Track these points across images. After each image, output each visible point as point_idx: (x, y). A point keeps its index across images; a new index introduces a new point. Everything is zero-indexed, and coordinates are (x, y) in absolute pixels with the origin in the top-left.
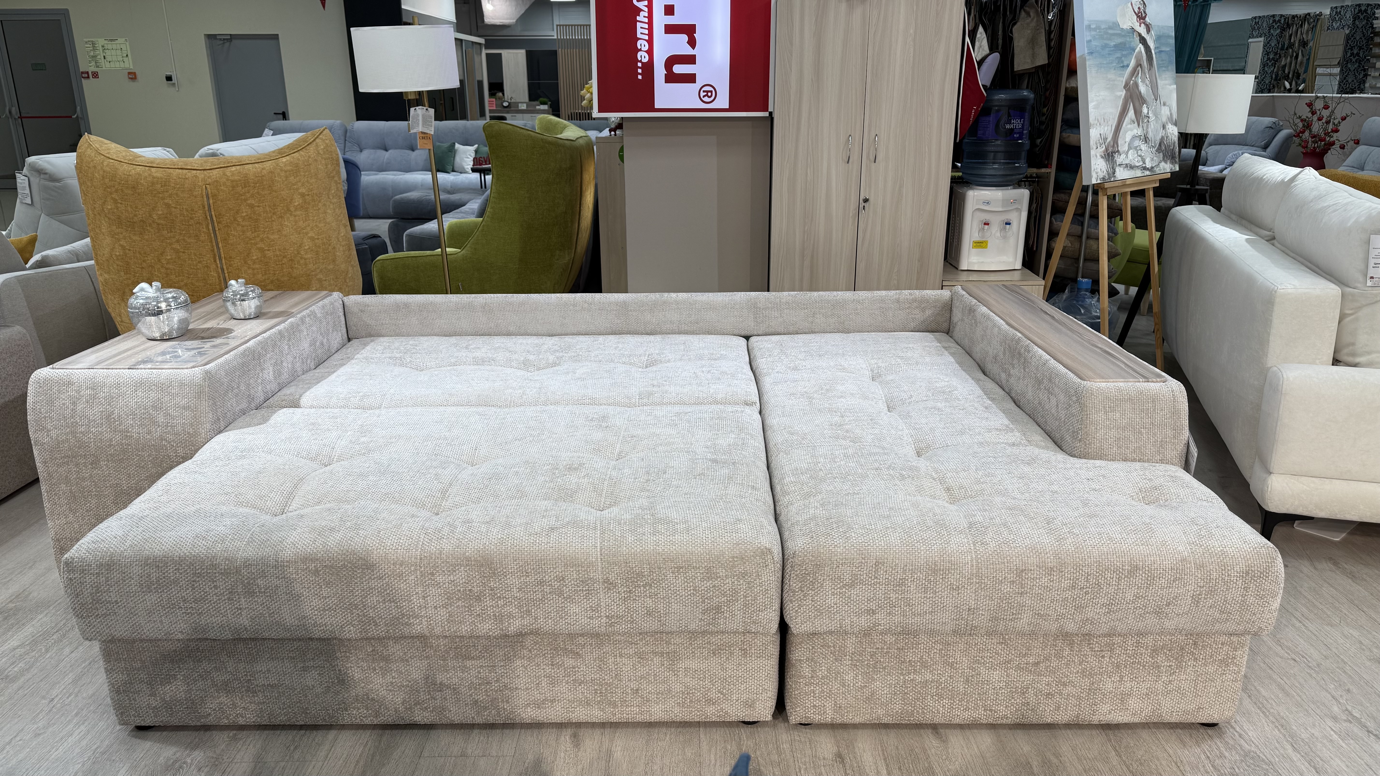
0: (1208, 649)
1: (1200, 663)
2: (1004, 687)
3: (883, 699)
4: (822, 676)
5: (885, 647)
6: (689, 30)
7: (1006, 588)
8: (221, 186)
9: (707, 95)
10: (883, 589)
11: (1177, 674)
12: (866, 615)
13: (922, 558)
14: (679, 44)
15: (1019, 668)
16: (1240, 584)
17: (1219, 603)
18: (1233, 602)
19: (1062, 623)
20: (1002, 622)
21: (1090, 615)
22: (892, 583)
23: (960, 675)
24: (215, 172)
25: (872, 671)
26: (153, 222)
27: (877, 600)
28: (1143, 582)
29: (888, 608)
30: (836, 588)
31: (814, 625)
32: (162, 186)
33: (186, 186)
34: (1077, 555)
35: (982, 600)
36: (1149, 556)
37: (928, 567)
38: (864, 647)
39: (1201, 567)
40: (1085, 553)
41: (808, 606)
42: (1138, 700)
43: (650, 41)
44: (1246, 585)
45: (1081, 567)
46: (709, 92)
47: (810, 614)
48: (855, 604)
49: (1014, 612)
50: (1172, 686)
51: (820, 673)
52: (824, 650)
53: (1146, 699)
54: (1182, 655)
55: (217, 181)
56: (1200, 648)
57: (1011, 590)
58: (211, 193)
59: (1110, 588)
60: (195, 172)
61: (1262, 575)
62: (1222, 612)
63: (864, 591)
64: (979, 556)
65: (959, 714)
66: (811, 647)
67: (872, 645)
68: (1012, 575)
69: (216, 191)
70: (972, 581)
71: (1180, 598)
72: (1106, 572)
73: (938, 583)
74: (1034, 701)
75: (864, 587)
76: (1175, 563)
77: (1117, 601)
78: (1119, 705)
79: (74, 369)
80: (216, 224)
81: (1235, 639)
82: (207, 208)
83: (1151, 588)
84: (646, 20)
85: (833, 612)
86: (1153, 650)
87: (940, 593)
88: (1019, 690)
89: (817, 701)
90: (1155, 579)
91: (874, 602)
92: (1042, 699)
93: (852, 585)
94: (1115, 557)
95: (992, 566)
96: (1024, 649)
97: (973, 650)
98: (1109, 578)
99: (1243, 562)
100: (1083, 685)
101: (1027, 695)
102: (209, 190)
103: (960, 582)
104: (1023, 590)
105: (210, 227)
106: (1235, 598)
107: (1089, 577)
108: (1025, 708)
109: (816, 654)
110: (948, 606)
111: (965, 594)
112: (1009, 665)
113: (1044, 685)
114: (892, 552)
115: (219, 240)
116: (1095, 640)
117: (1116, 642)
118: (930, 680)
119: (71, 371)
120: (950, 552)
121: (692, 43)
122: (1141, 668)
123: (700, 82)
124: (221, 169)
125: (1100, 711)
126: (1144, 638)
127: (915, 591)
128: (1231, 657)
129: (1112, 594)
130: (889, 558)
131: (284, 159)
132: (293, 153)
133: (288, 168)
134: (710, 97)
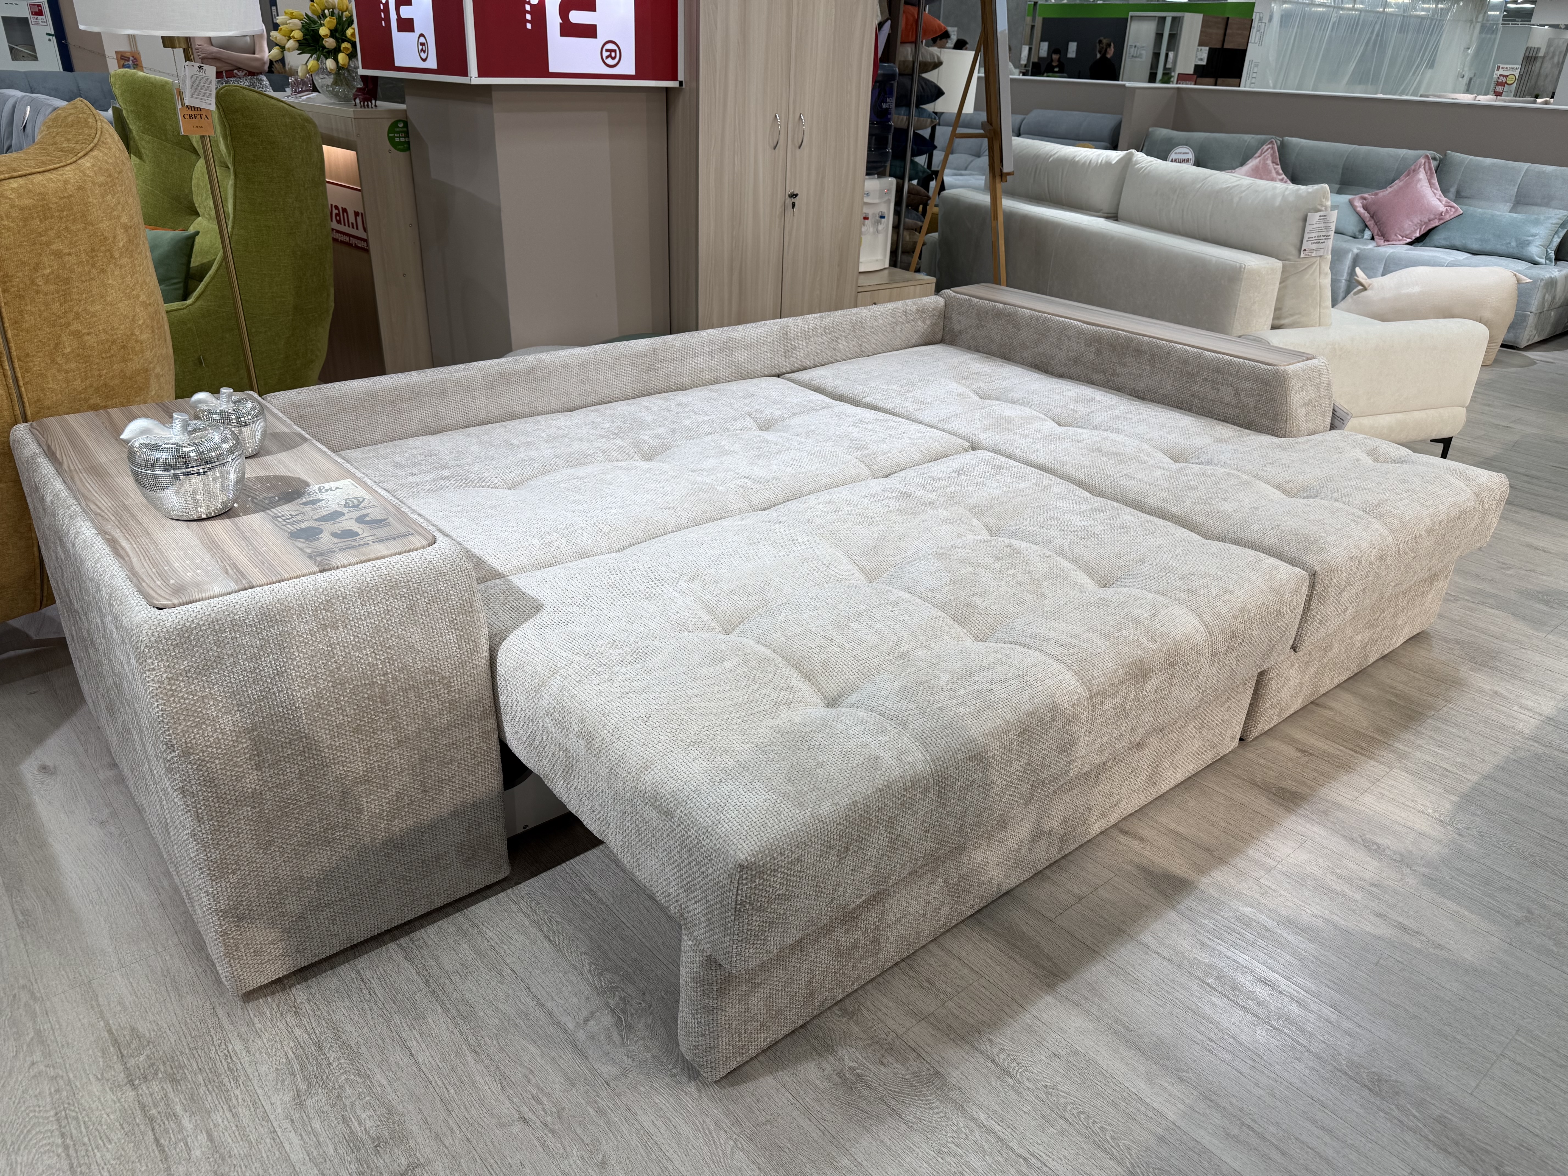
9: (610, 56)
46: (612, 52)
123: (601, 36)
131: (86, 163)
132: (91, 150)
133: (101, 179)
134: (613, 58)
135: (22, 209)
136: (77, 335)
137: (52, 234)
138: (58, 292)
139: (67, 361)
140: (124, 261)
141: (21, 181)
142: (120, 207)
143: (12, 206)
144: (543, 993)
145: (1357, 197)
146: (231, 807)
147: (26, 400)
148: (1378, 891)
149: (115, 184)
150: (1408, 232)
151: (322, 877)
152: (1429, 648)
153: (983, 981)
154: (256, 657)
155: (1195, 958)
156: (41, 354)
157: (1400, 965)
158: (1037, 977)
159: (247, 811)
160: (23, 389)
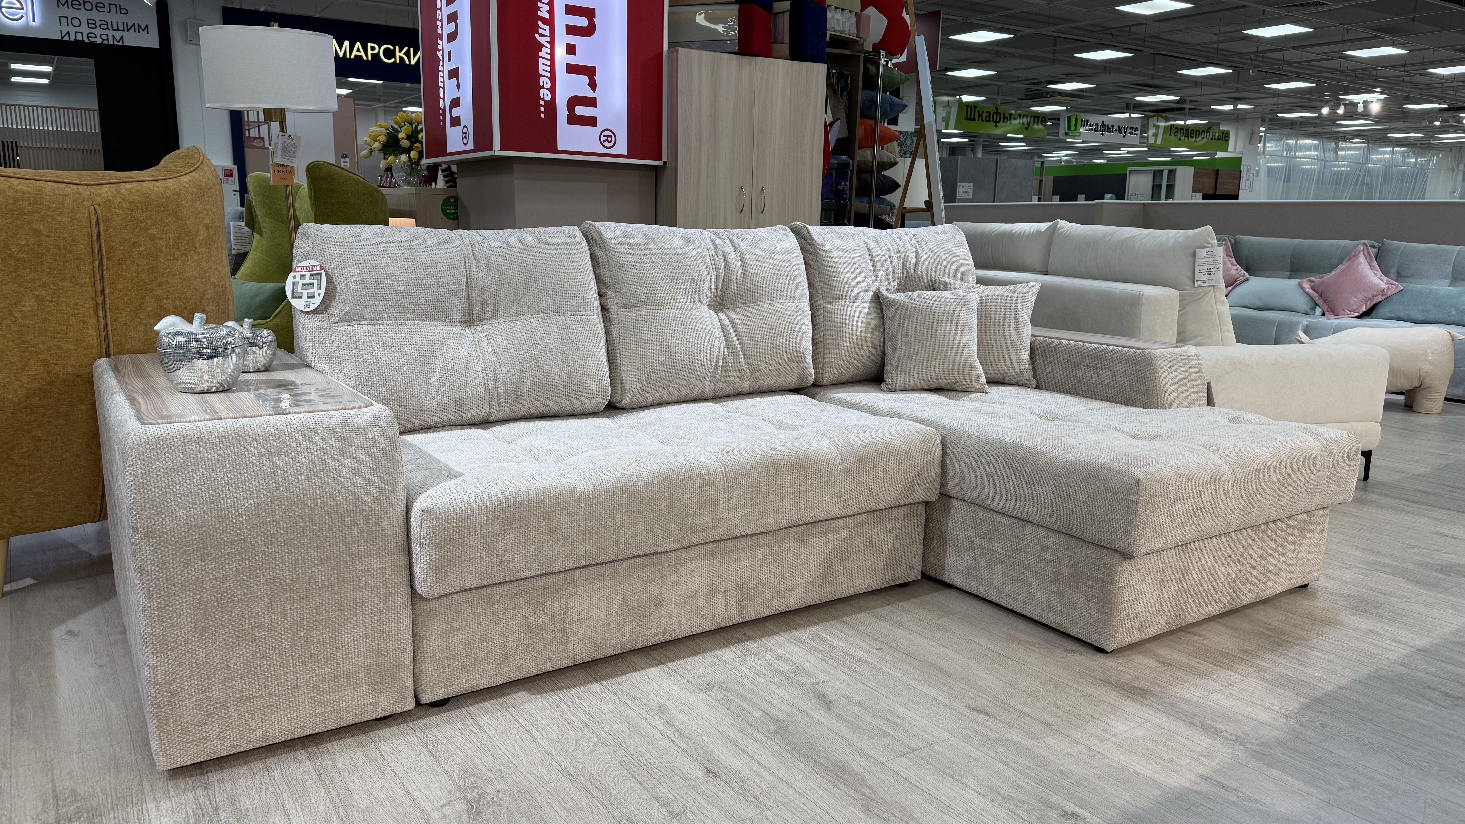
6: (589, 72)
8: (115, 208)
9: (607, 140)
14: (579, 85)
32: (29, 204)
33: (66, 205)
43: (552, 79)
46: (609, 137)
55: (109, 201)
58: (102, 217)
60: (76, 187)
69: (108, 214)
80: (105, 261)
82: (95, 238)
84: (548, 57)
102: (99, 212)
105: (97, 265)
115: (106, 284)
121: (593, 85)
123: (601, 125)
124: (112, 185)
131: (185, 179)
132: (191, 172)
133: (194, 190)
134: (610, 142)
135: (131, 202)
136: (158, 299)
137: (150, 222)
138: (148, 264)
139: (148, 316)
140: (203, 250)
141: (134, 184)
142: (205, 212)
143: (124, 200)
144: (414, 786)
145: (1305, 280)
146: (177, 589)
147: (111, 342)
148: (1205, 760)
149: (204, 195)
150: (1355, 307)
151: (246, 671)
152: (1313, 599)
153: (804, 800)
154: (213, 468)
155: (1009, 795)
156: (128, 309)
157: (1210, 811)
158: (855, 799)
159: (189, 596)
160: (110, 333)
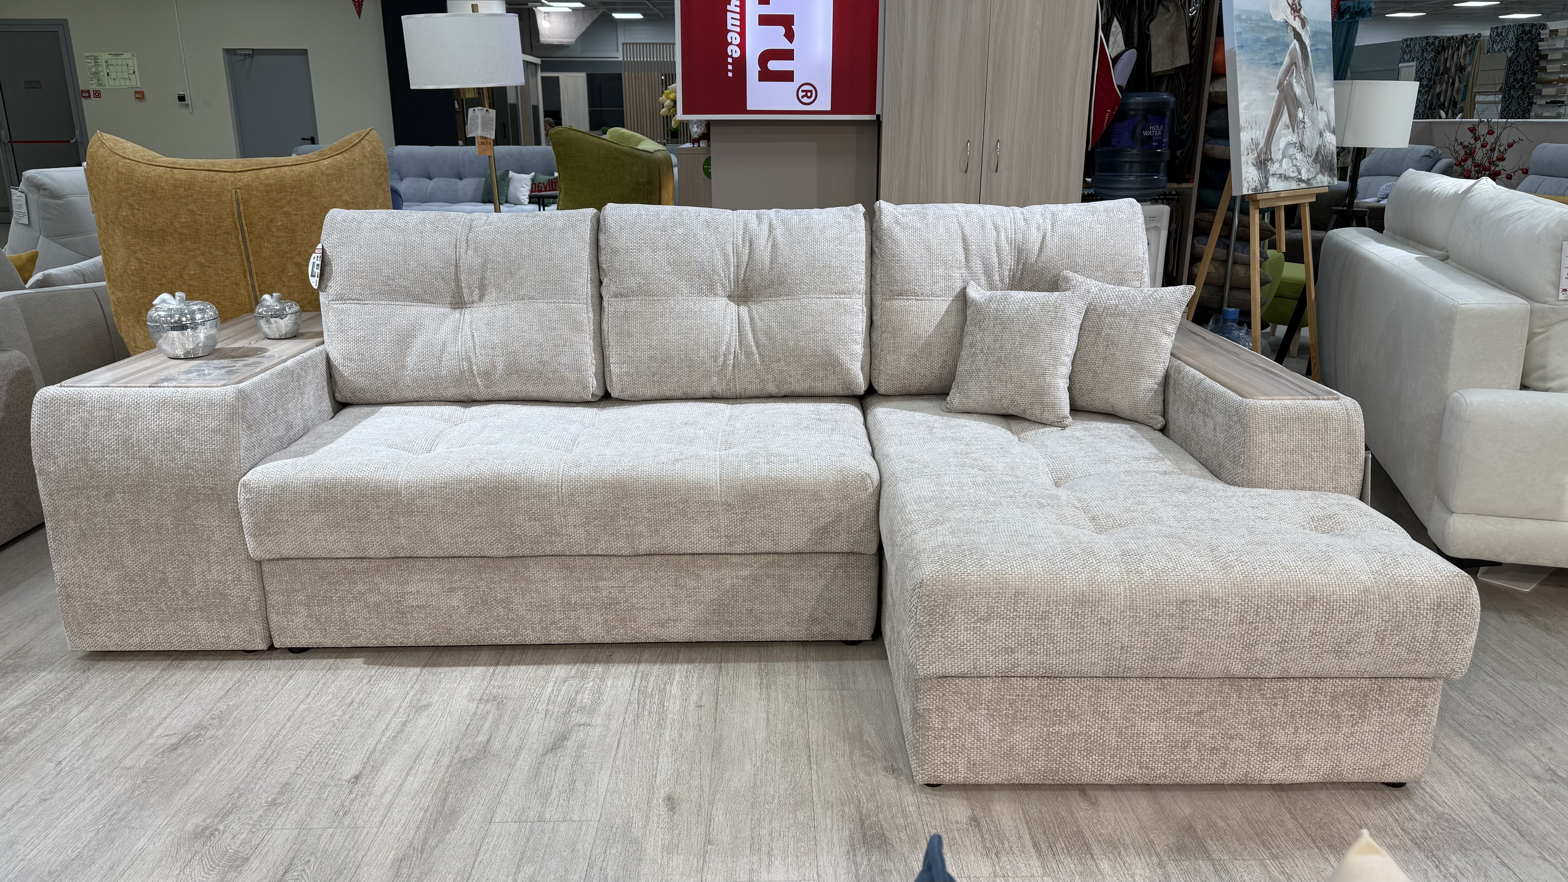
0: (1395, 696)
1: (1386, 712)
2: (1162, 740)
3: (1023, 755)
4: (954, 728)
5: (1027, 694)
6: (786, 22)
7: (1165, 623)
8: (253, 190)
9: (806, 95)
10: (1024, 623)
11: (1360, 725)
12: (1003, 654)
13: (1068, 587)
14: (775, 37)
15: (1179, 718)
16: (1431, 618)
17: (1406, 640)
18: (1423, 639)
19: (1228, 663)
20: (1159, 663)
21: (1260, 654)
22: (1034, 617)
23: (1112, 726)
24: (246, 175)
25: (1011, 722)
26: (175, 231)
27: (1017, 636)
28: (1320, 616)
29: (1029, 645)
30: (969, 622)
31: (944, 666)
32: (185, 190)
33: (213, 190)
34: (1246, 585)
35: (1137, 637)
36: (1328, 586)
37: (1074, 598)
38: (1002, 693)
39: (1385, 598)
40: (1255, 582)
41: (937, 643)
42: (1315, 756)
43: (742, 34)
44: (1438, 619)
45: (1250, 598)
46: (808, 92)
47: (940, 652)
48: (991, 641)
49: (1174, 650)
50: (1354, 739)
51: (952, 724)
52: (956, 698)
53: (1325, 754)
54: (1365, 703)
55: (249, 185)
56: (1386, 694)
57: (1170, 624)
58: (242, 199)
59: (1283, 622)
60: (224, 174)
61: (1455, 608)
62: (1410, 651)
63: (1001, 626)
64: (1133, 586)
65: (1111, 772)
66: (941, 694)
67: (1011, 692)
68: (1171, 608)
69: (247, 196)
70: (1125, 614)
71: (1363, 634)
72: (1279, 604)
73: (1086, 617)
74: (1197, 756)
75: (1001, 621)
76: (1357, 593)
77: (1291, 638)
78: (1294, 761)
79: (86, 387)
80: (247, 234)
81: (1426, 684)
82: (236, 216)
83: (1329, 622)
84: (738, 10)
85: (965, 650)
86: (1333, 697)
87: (1089, 628)
88: (1180, 744)
89: (948, 758)
90: (1334, 612)
91: (1013, 639)
92: (1206, 754)
93: (988, 619)
94: (1289, 586)
95: (1148, 598)
96: (1186, 696)
97: (1127, 698)
98: (1281, 612)
99: (1434, 592)
100: (1253, 738)
101: (1188, 750)
102: (239, 194)
103: (1112, 616)
104: (1183, 625)
105: (240, 238)
106: (1424, 634)
107: (1259, 610)
108: (1186, 765)
109: (947, 703)
110: (1097, 643)
111: (1118, 629)
112: (1168, 715)
113: (1208, 738)
114: (1033, 580)
115: (250, 253)
116: (1266, 685)
117: (1290, 688)
118: (1078, 732)
119: (82, 389)
120: (1100, 581)
121: (790, 36)
122: (1319, 717)
123: (798, 80)
124: (254, 171)
125: (1272, 768)
126: (1322, 683)
127: (1059, 627)
128: (1421, 705)
129: (1286, 629)
130: (1030, 588)
134: (809, 97)
139: (290, 280)
156: (272, 274)
